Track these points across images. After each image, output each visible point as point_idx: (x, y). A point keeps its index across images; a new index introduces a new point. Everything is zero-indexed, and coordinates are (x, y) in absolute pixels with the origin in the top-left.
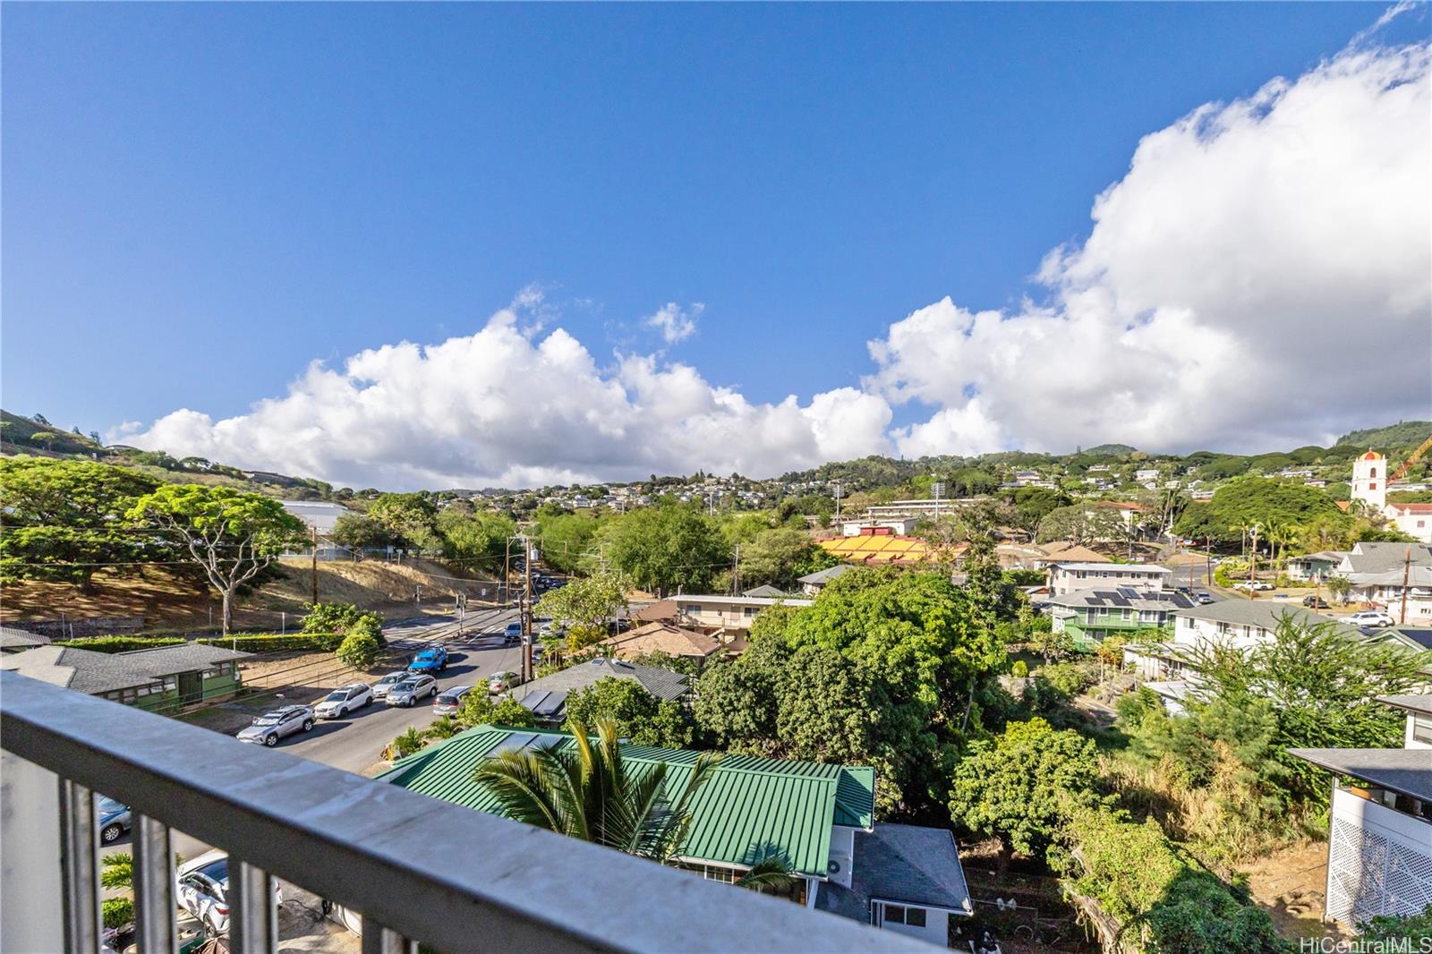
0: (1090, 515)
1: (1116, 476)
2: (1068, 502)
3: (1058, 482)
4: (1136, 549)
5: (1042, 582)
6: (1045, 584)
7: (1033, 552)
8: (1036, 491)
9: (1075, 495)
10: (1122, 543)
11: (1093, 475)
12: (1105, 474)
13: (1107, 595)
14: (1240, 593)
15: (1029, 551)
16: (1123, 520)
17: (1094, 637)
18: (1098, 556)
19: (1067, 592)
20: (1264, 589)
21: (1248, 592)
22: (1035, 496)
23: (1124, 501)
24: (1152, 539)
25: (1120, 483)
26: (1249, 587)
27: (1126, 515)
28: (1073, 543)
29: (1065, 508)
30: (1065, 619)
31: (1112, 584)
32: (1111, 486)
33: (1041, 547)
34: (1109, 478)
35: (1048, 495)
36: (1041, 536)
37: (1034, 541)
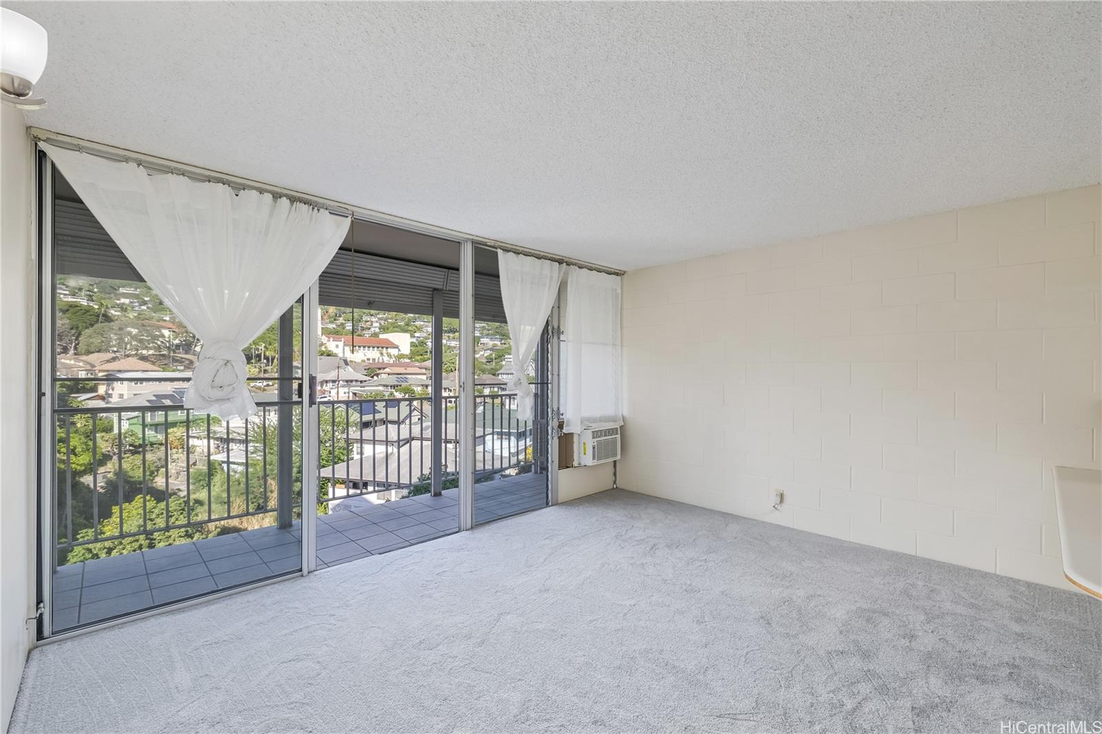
0: (134, 331)
1: (146, 299)
2: (107, 318)
3: (90, 298)
4: (175, 360)
5: (94, 389)
6: (96, 391)
7: (72, 362)
8: (72, 306)
9: (113, 312)
10: (164, 355)
11: (125, 296)
12: (137, 296)
13: (166, 397)
14: (254, 389)
15: (68, 362)
16: (163, 336)
17: (156, 432)
18: (148, 366)
19: (125, 397)
20: (268, 385)
21: (259, 388)
22: (72, 310)
23: (158, 321)
24: (187, 353)
25: (150, 305)
26: (260, 384)
27: (166, 333)
28: (118, 354)
29: (107, 324)
30: (128, 419)
31: (168, 388)
32: (144, 307)
33: (84, 358)
34: (141, 300)
35: (87, 310)
36: (82, 347)
37: (72, 352)
